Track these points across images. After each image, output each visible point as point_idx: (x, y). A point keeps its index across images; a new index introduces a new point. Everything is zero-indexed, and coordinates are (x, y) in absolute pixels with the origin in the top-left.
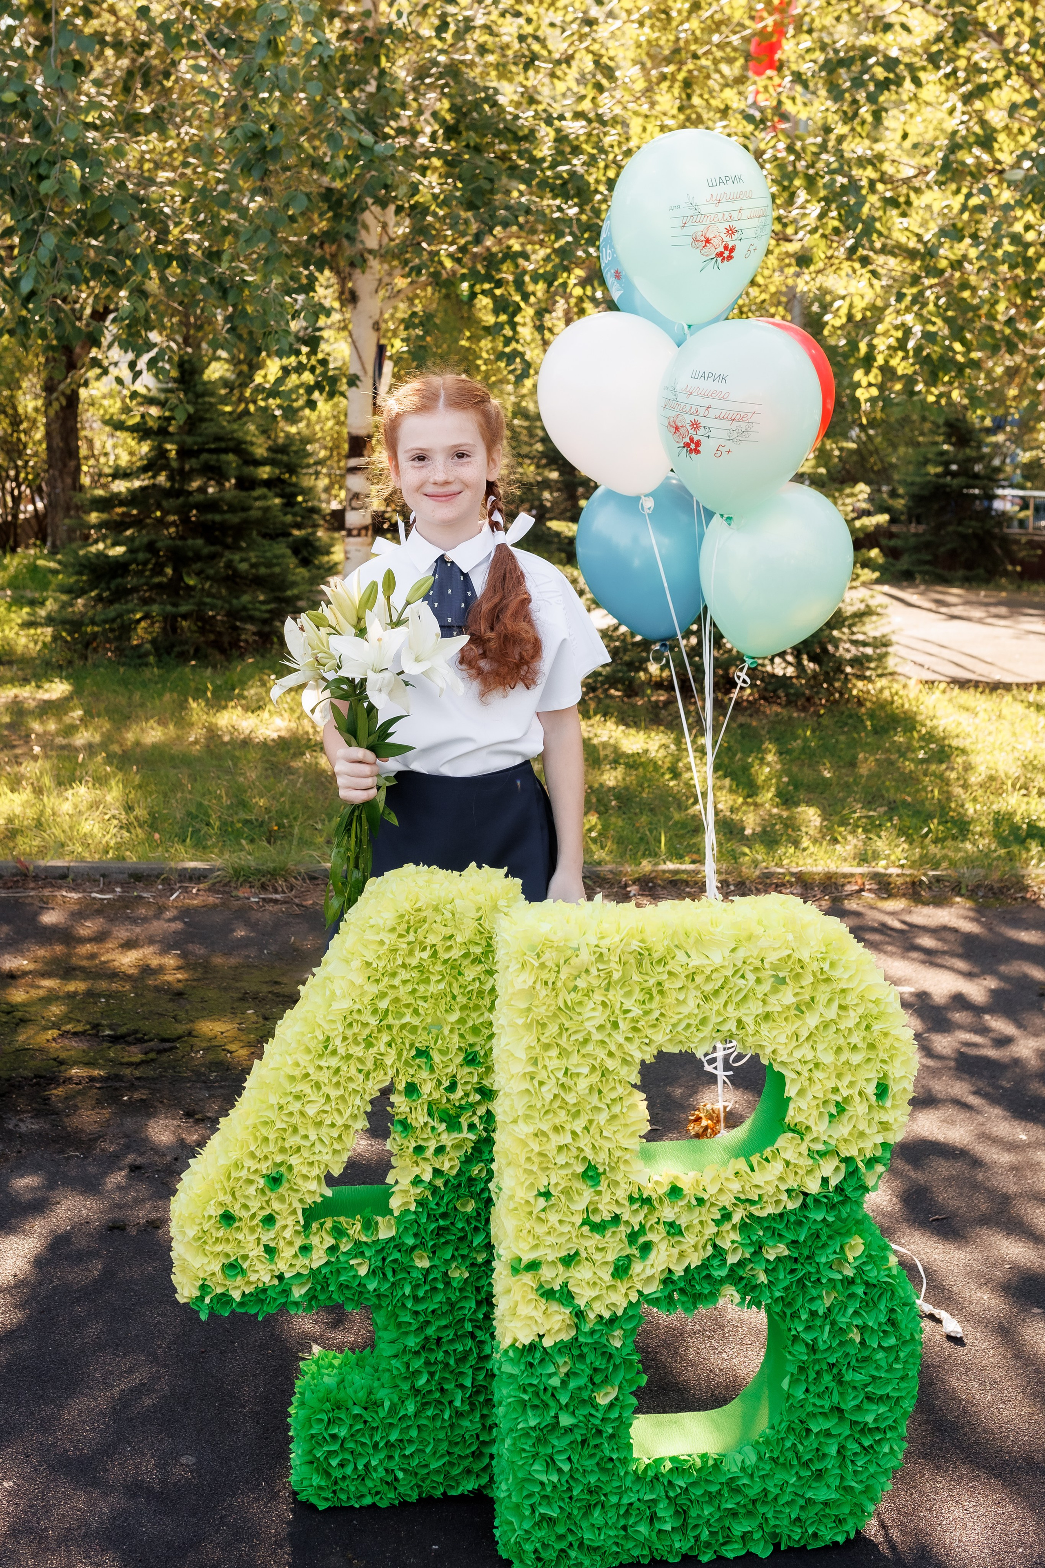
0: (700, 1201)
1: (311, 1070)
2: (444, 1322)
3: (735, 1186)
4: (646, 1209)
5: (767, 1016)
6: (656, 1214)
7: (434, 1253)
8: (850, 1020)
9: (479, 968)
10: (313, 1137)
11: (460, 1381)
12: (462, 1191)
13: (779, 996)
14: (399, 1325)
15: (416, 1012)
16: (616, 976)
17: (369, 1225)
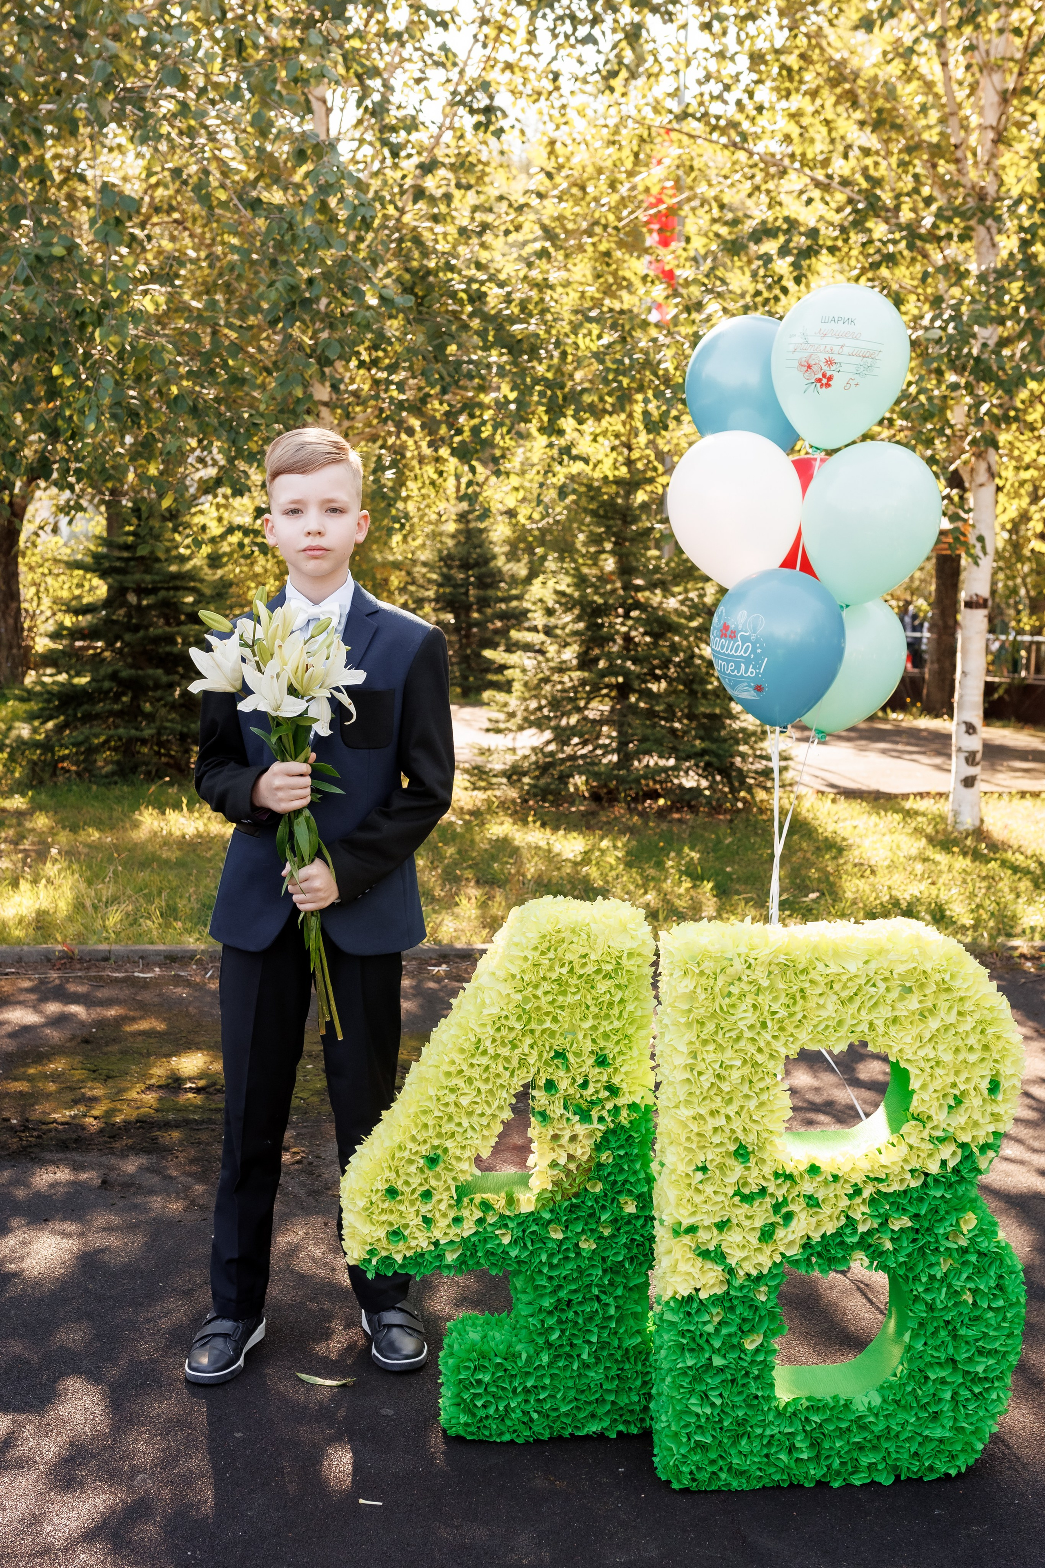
0: (836, 1178)
1: (465, 1067)
2: (574, 1287)
3: (865, 1166)
4: (788, 1183)
5: (894, 1020)
6: (797, 1188)
7: (566, 1226)
8: (967, 1025)
9: (610, 983)
10: (466, 1124)
11: (587, 1337)
12: (593, 1172)
13: (905, 1003)
14: (536, 1288)
15: (554, 1019)
16: (764, 983)
17: (511, 1201)
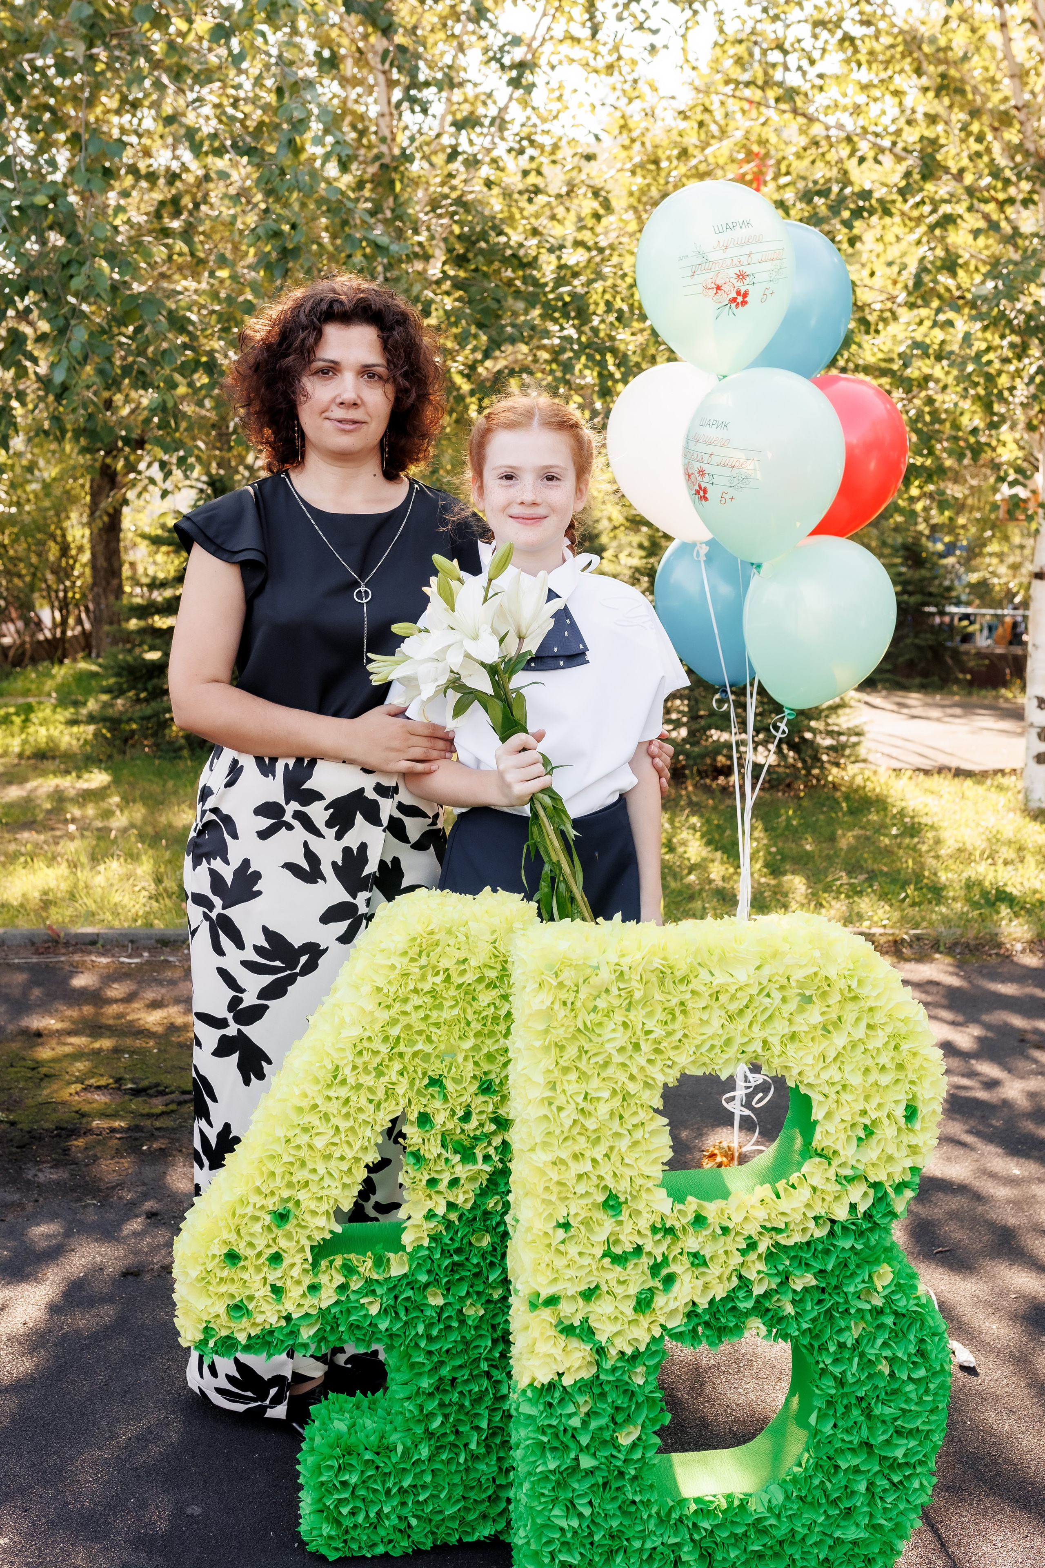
0: (725, 1230)
1: (319, 1101)
2: (458, 1362)
3: (761, 1214)
4: (669, 1240)
5: (793, 1037)
6: (680, 1244)
7: (448, 1290)
8: (879, 1040)
9: (495, 993)
10: (321, 1171)
11: (476, 1422)
12: (477, 1224)
13: (806, 1015)
14: (412, 1365)
15: (429, 1039)
16: (638, 995)
17: (380, 1262)
